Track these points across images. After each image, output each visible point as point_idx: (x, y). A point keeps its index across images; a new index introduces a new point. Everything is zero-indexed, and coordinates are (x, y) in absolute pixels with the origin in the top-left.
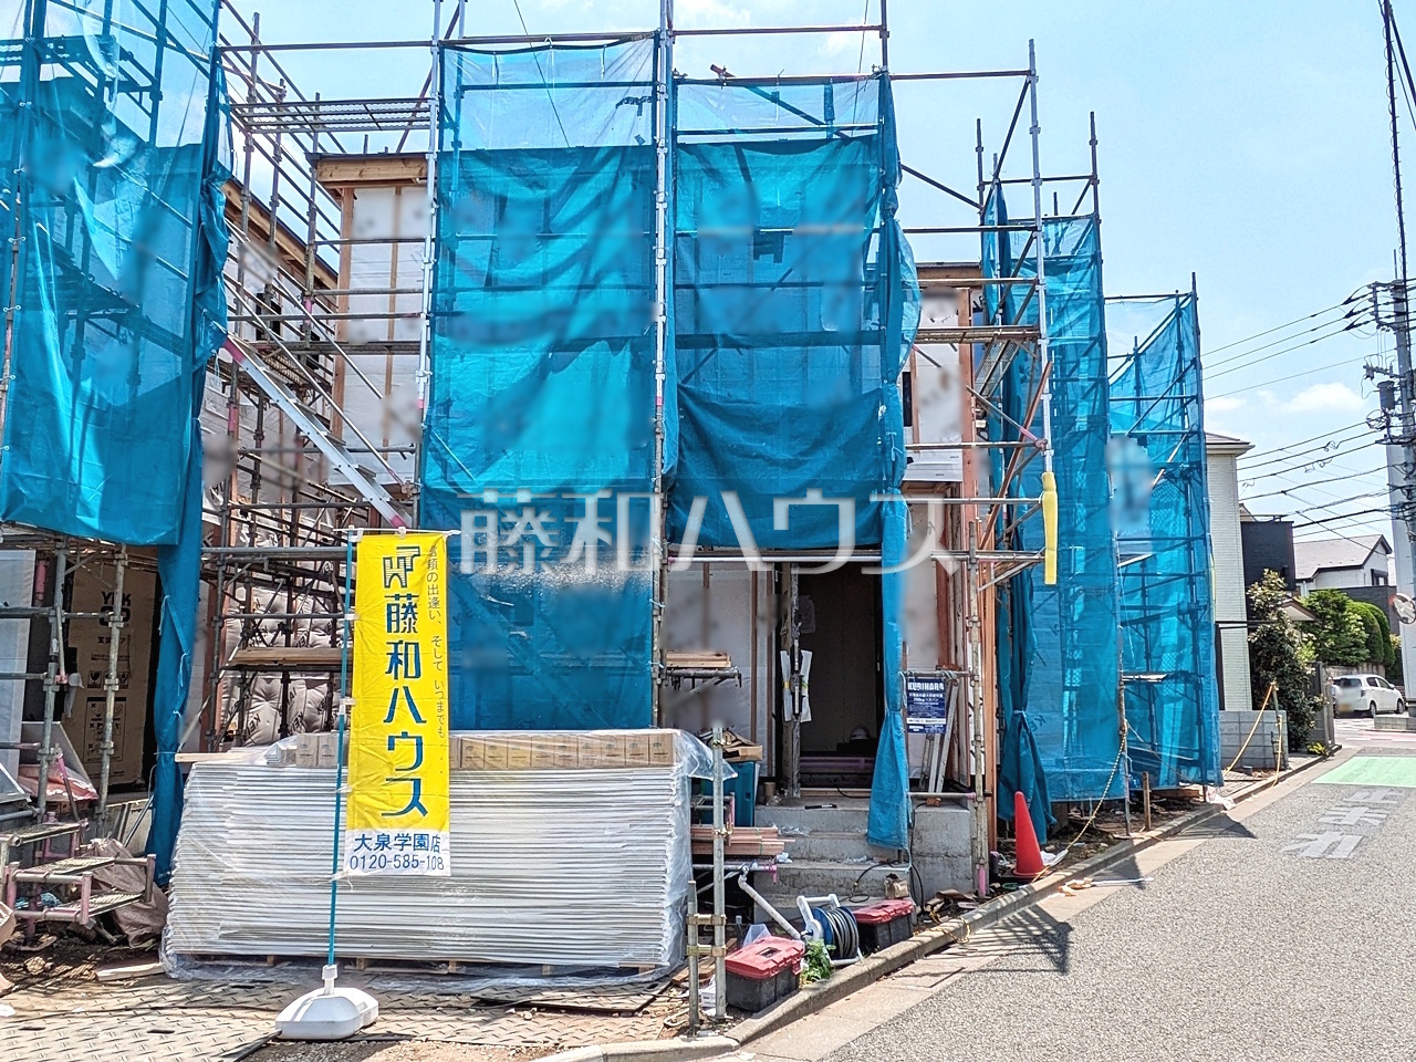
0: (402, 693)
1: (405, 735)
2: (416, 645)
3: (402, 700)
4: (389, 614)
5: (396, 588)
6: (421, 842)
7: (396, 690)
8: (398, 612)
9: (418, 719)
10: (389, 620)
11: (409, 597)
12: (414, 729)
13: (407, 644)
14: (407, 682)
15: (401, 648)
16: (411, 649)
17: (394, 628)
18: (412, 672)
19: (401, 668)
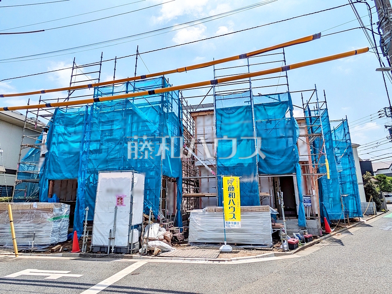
0: (231, 200)
1: (232, 207)
2: (234, 193)
3: (231, 201)
4: (229, 188)
5: (230, 184)
6: (235, 223)
7: (230, 200)
8: (230, 188)
9: (234, 204)
10: (229, 189)
11: (232, 186)
12: (234, 206)
13: (232, 193)
14: (233, 199)
15: (231, 194)
16: (233, 194)
17: (229, 190)
18: (233, 197)
19: (231, 197)
